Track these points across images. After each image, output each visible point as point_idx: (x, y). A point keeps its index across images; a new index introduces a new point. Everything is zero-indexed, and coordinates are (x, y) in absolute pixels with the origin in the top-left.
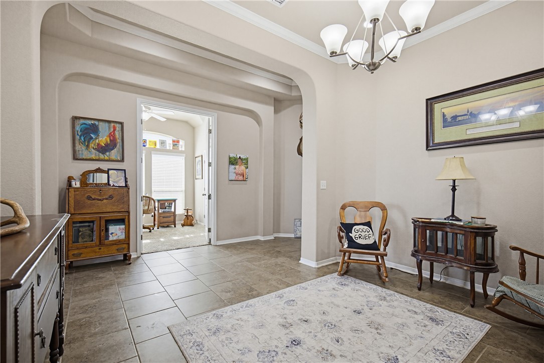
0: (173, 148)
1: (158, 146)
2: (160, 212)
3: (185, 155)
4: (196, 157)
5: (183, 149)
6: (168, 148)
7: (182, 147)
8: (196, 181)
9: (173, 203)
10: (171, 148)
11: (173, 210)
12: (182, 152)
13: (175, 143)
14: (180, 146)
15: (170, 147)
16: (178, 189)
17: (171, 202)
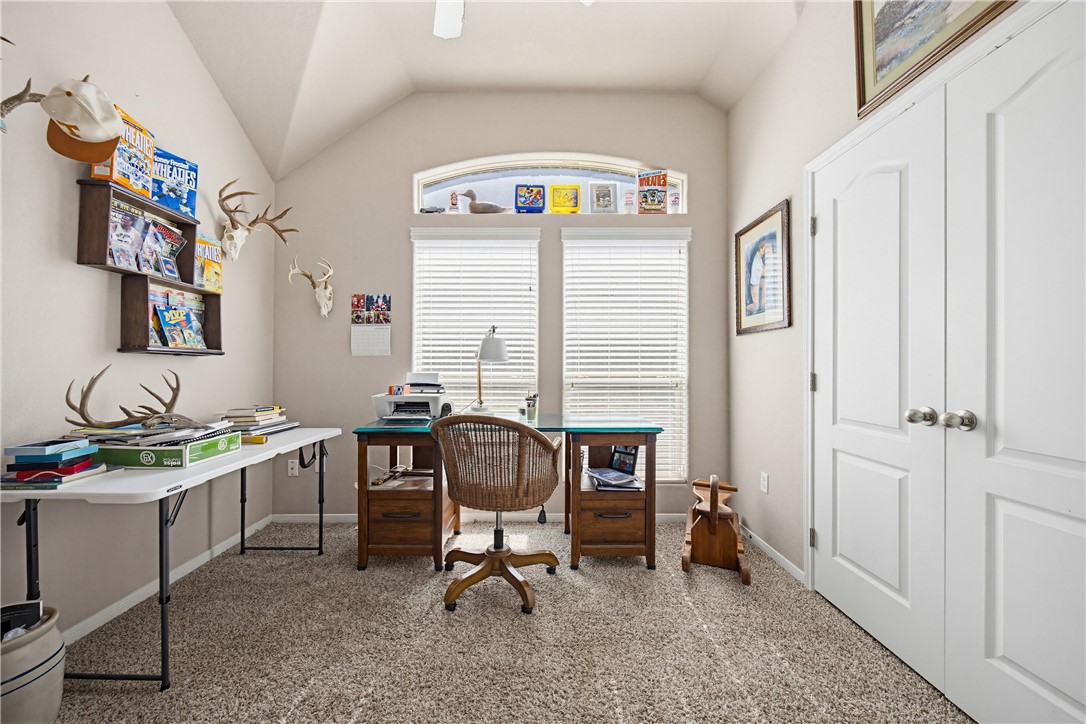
0: (644, 211)
1: (585, 208)
2: (585, 484)
3: (688, 231)
4: (738, 235)
5: (682, 208)
6: (622, 210)
7: (675, 203)
8: (739, 341)
9: (642, 449)
10: (635, 211)
11: (639, 480)
12: (678, 221)
13: (653, 189)
14: (669, 200)
15: (629, 204)
16: (661, 377)
17: (630, 441)
